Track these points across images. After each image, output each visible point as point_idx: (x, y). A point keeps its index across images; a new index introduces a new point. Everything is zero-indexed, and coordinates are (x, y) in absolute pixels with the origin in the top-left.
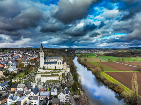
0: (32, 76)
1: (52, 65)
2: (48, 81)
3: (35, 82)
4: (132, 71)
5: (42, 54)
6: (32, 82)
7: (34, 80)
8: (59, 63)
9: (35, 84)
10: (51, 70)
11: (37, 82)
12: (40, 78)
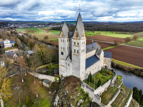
10: (110, 81)
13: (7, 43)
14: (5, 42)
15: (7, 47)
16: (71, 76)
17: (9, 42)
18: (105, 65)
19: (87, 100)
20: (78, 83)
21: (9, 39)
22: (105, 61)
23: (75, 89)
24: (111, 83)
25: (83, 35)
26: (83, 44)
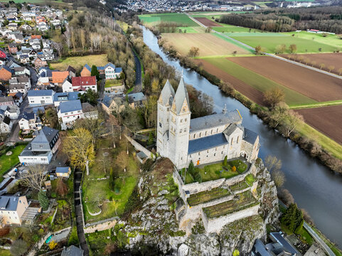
0: (161, 212)
1: (212, 151)
2: (232, 229)
3: (183, 234)
5: (186, 120)
6: (172, 234)
7: (177, 226)
8: (235, 139)
9: (183, 239)
10: (223, 180)
11: (189, 232)
12: (198, 216)
13: (110, 72)
15: (109, 78)
16: (167, 158)
18: (244, 152)
19: (173, 193)
20: (170, 170)
22: (243, 146)
23: (163, 176)
24: (224, 183)
25: (184, 110)
26: (184, 121)
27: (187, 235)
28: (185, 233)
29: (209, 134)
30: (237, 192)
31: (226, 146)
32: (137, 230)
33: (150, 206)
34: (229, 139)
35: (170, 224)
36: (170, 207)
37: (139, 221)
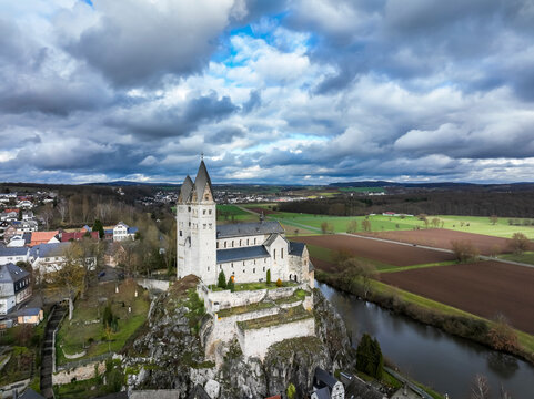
0: (180, 336)
1: (249, 263)
2: (280, 350)
3: (211, 365)
4: (437, 264)
5: (210, 212)
6: (195, 366)
7: (203, 354)
8: (278, 253)
9: (211, 373)
10: (265, 291)
11: (219, 362)
12: (231, 337)
13: (120, 232)
14: (116, 229)
16: (189, 276)
17: (125, 228)
18: (293, 274)
19: (197, 311)
20: (193, 284)
21: (125, 223)
23: (183, 292)
24: (266, 296)
25: (207, 199)
26: (207, 212)
27: (218, 366)
28: (214, 365)
29: (244, 245)
30: (284, 306)
31: (268, 259)
32: (141, 363)
33: (162, 327)
34: (270, 250)
35: (192, 352)
36: (193, 329)
37: (145, 350)
